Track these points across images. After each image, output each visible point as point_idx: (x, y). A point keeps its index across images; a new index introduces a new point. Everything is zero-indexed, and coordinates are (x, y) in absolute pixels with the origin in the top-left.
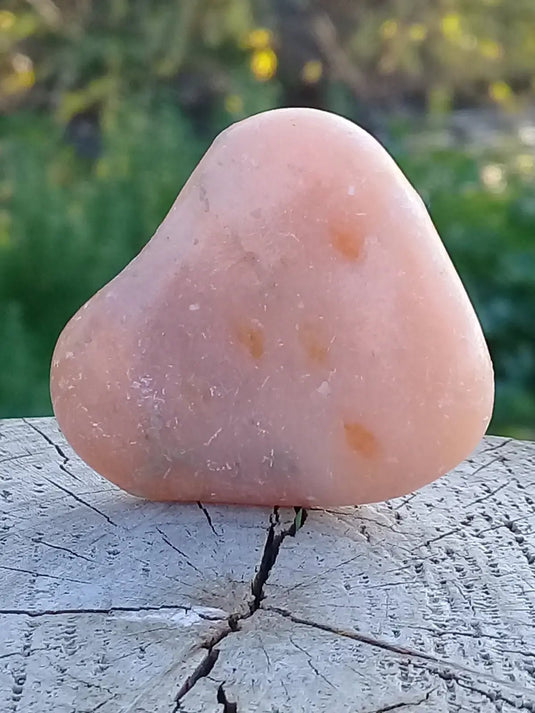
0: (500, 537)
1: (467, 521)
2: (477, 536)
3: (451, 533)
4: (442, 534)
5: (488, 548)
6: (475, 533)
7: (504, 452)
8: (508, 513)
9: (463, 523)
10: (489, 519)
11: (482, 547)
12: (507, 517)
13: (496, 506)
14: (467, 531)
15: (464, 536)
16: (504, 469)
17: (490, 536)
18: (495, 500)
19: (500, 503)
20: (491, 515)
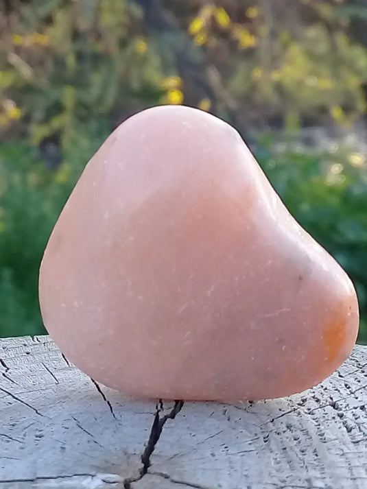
0: (326, 414)
1: (301, 402)
2: (309, 414)
3: (290, 412)
4: (284, 413)
5: (317, 422)
6: (307, 411)
8: (332, 396)
9: (299, 404)
10: (318, 401)
11: (314, 421)
12: (331, 398)
13: (323, 391)
14: (303, 410)
15: (299, 414)
17: (319, 413)
18: (322, 387)
19: (326, 389)
20: (320, 397)
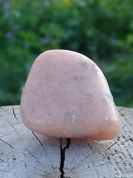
0: (129, 144)
1: (118, 138)
2: (122, 144)
3: (115, 144)
4: (112, 144)
5: (126, 148)
6: (121, 143)
7: (123, 112)
8: (129, 135)
9: (117, 140)
10: (124, 137)
11: (125, 148)
12: (129, 136)
13: (125, 133)
14: (119, 142)
15: (118, 144)
16: (124, 118)
17: (126, 144)
18: (124, 130)
19: (126, 132)
20: (124, 136)
